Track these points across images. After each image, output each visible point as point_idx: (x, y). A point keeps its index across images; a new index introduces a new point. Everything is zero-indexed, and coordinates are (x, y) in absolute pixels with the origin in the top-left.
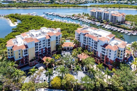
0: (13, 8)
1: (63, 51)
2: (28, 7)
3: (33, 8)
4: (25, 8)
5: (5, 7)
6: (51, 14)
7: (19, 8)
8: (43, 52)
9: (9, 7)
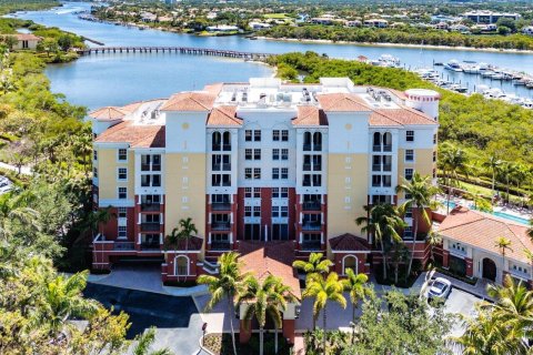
0: (319, 41)
1: (441, 272)
2: (376, 40)
3: (397, 45)
4: (366, 44)
5: (294, 37)
6: (477, 68)
7: (341, 42)
8: (275, 220)
9: (307, 36)
